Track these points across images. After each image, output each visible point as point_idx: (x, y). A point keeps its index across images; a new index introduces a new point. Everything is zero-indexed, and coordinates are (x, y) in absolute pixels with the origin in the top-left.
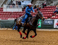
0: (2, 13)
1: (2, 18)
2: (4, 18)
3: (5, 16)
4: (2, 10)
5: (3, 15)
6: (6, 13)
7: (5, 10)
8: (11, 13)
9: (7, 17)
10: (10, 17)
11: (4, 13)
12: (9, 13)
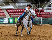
0: (43, 13)
1: (43, 17)
2: (45, 17)
3: (46, 15)
4: (43, 11)
5: (44, 15)
6: (46, 13)
7: (45, 11)
8: (50, 13)
9: (47, 16)
10: (49, 16)
11: (45, 13)
12: (48, 13)
